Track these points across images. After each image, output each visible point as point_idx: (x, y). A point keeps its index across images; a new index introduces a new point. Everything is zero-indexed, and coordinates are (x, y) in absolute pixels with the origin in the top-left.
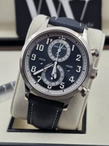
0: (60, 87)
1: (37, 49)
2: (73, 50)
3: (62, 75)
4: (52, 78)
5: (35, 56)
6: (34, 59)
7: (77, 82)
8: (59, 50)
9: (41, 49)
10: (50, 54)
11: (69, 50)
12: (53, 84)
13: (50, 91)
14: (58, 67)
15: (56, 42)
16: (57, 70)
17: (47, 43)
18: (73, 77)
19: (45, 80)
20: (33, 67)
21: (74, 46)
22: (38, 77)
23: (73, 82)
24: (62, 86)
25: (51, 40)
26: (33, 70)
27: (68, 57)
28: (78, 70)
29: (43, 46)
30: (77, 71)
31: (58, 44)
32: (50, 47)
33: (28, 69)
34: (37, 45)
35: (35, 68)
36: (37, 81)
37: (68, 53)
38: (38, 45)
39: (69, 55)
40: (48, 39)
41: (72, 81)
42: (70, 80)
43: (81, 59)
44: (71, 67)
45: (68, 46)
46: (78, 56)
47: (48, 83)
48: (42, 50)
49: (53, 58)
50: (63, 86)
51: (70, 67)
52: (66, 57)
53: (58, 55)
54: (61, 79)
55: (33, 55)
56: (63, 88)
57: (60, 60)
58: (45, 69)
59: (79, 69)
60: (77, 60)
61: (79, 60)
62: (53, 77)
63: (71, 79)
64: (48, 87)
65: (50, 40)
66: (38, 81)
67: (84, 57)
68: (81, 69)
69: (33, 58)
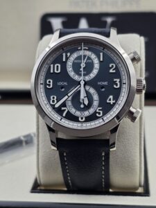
0: (97, 115)
1: (52, 71)
2: (101, 59)
3: (96, 97)
4: (82, 106)
5: (51, 81)
6: (51, 86)
7: (120, 102)
8: (83, 65)
9: (57, 70)
10: (72, 74)
11: (96, 61)
12: (87, 113)
13: (84, 125)
14: (87, 88)
15: (75, 55)
16: (87, 92)
17: (64, 60)
18: (111, 97)
19: (73, 111)
20: (52, 97)
21: (101, 54)
22: (63, 109)
23: (114, 104)
24: (99, 113)
25: (69, 54)
26: (53, 101)
27: (97, 71)
28: (117, 85)
29: (59, 66)
30: (115, 86)
31: (79, 58)
32: (70, 64)
33: (46, 102)
34: (50, 67)
35: (55, 97)
36: (62, 115)
37: (97, 66)
38: (52, 66)
39: (98, 67)
40: (64, 54)
41: (112, 102)
42: (108, 101)
43: (117, 69)
44: (106, 83)
45: (93, 56)
46: (110, 66)
47: (78, 114)
48: (59, 71)
49: (76, 78)
50: (101, 112)
51: (103, 83)
52: (95, 72)
53: (82, 73)
54: (96, 103)
55: (48, 81)
56: (101, 115)
57: (87, 78)
58: (69, 95)
59: (118, 83)
60: (111, 71)
61: (114, 71)
62: (84, 104)
63: (110, 100)
64: (80, 119)
65: (66, 55)
66: (64, 115)
67: (120, 65)
68: (120, 82)
69: (49, 85)
